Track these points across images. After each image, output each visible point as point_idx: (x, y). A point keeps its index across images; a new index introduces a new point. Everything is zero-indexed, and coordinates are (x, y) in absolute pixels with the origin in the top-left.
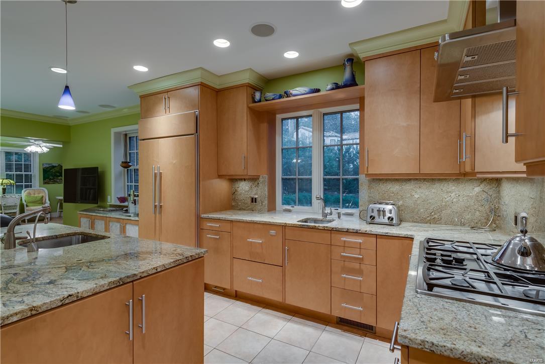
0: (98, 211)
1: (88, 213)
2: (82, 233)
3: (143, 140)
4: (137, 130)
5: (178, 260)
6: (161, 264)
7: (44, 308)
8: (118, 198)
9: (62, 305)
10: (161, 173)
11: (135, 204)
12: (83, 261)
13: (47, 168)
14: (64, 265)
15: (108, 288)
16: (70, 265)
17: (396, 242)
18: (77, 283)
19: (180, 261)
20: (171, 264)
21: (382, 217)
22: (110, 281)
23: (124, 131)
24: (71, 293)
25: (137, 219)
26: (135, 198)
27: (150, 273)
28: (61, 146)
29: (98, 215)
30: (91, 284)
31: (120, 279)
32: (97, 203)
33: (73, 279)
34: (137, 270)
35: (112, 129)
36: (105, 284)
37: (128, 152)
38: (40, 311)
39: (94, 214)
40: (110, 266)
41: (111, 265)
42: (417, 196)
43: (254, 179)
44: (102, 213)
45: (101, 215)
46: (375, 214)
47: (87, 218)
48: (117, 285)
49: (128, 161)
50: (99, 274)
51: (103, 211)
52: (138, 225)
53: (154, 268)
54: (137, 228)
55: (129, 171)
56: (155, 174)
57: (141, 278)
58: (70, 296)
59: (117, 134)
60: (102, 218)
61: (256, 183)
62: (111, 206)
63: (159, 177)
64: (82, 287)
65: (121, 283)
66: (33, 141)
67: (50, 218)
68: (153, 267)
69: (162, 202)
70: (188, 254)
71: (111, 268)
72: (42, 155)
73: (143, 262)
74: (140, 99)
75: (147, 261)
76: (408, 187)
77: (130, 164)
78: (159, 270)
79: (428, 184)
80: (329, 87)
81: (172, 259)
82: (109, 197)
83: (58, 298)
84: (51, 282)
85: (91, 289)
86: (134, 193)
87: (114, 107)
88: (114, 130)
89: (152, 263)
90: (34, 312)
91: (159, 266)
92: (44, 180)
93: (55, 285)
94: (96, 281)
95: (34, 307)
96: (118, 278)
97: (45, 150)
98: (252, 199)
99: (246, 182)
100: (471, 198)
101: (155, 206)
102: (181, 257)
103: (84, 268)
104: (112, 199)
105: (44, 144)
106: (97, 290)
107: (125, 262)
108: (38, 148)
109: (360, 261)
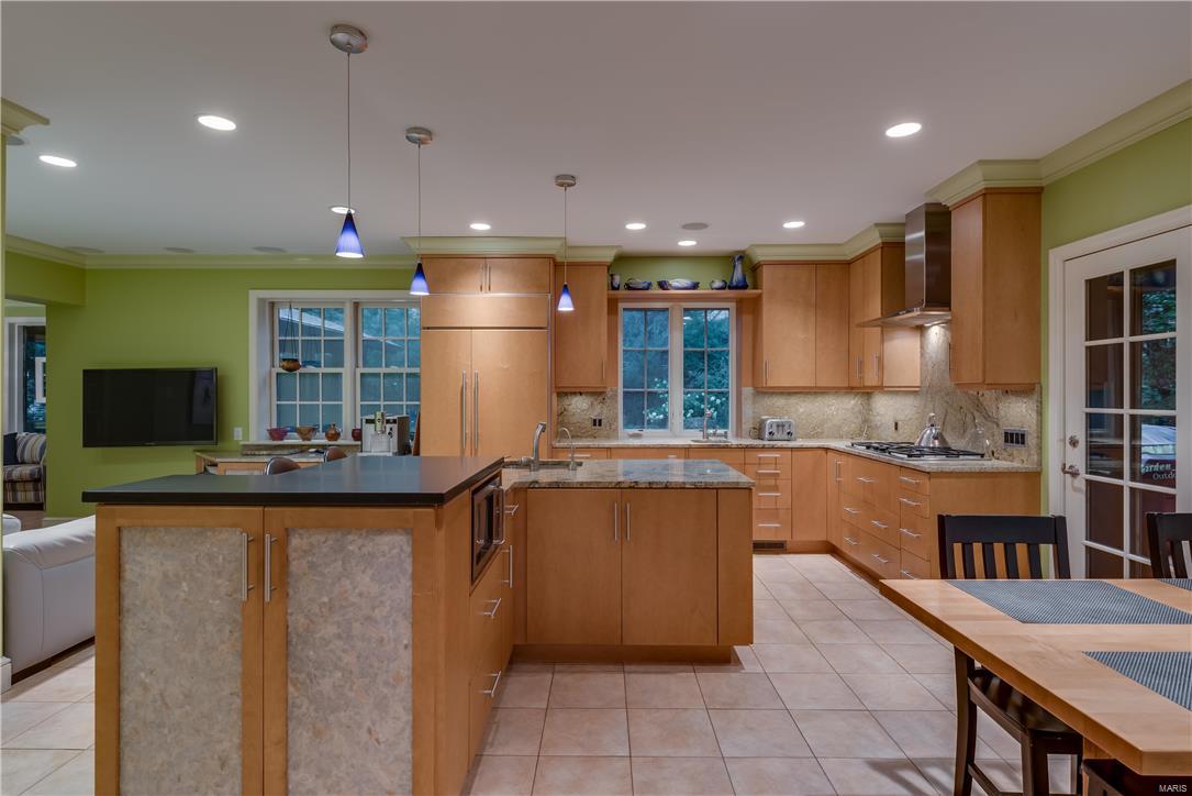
3: (428, 328)
8: (270, 432)
17: (810, 453)
21: (780, 432)
23: (282, 299)
32: (217, 444)
35: (251, 291)
42: (801, 410)
43: (598, 394)
46: (774, 429)
59: (262, 302)
61: (601, 398)
76: (793, 400)
79: (812, 398)
80: (718, 284)
82: (238, 429)
86: (383, 417)
87: (282, 252)
88: (254, 296)
98: (595, 421)
99: (584, 397)
100: (847, 410)
104: (249, 435)
109: (776, 476)
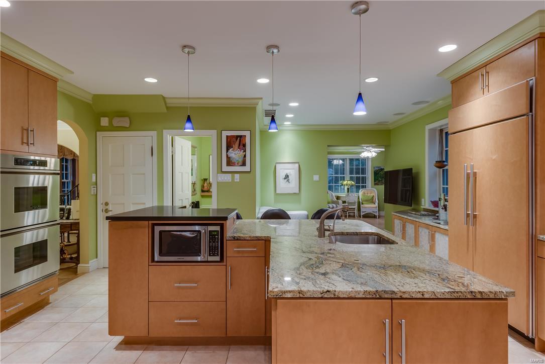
0: (410, 214)
1: (400, 215)
2: (377, 234)
3: (454, 133)
4: (447, 124)
5: (457, 292)
6: (430, 289)
7: (308, 295)
8: (432, 202)
9: (322, 298)
10: (475, 174)
11: (446, 210)
12: (359, 262)
13: (377, 171)
14: (343, 262)
15: (364, 296)
16: (347, 263)
18: (340, 282)
19: (460, 294)
20: (445, 294)
22: (365, 290)
23: (439, 127)
24: (330, 289)
25: (446, 227)
26: (446, 203)
27: (414, 296)
28: (384, 150)
29: (409, 218)
30: (349, 286)
31: (377, 291)
32: (411, 206)
33: (340, 277)
34: (398, 287)
35: (426, 126)
36: (360, 291)
37: (445, 149)
38: (305, 296)
39: (406, 217)
40: (377, 274)
41: (379, 273)
44: (412, 217)
45: (412, 218)
47: (400, 220)
48: (373, 297)
49: (444, 160)
50: (362, 280)
51: (415, 214)
52: (447, 235)
53: (419, 292)
54: (447, 239)
55: (445, 171)
56: (468, 174)
57: (401, 298)
58: (328, 291)
59: (432, 131)
60: (412, 222)
62: (425, 210)
63: (471, 178)
64: (341, 286)
65: (378, 296)
66: (365, 148)
67: (379, 216)
68: (418, 290)
69: (477, 210)
70: (477, 287)
71: (376, 276)
72: (373, 159)
73: (412, 280)
74: (451, 85)
75: (416, 281)
77: (446, 163)
78: (426, 296)
81: (449, 287)
82: (423, 200)
83: (319, 289)
84: (324, 274)
85: (347, 292)
86: (444, 197)
87: (427, 102)
88: (428, 127)
89: (421, 285)
90: (301, 296)
91: (427, 292)
92: (375, 181)
93: (325, 277)
94: (355, 286)
95: (302, 291)
96: (374, 290)
97: (374, 154)
101: (468, 215)
102: (463, 289)
103: (355, 269)
104: (426, 203)
105: (374, 150)
106: (353, 295)
107: (393, 274)
108: (369, 153)
